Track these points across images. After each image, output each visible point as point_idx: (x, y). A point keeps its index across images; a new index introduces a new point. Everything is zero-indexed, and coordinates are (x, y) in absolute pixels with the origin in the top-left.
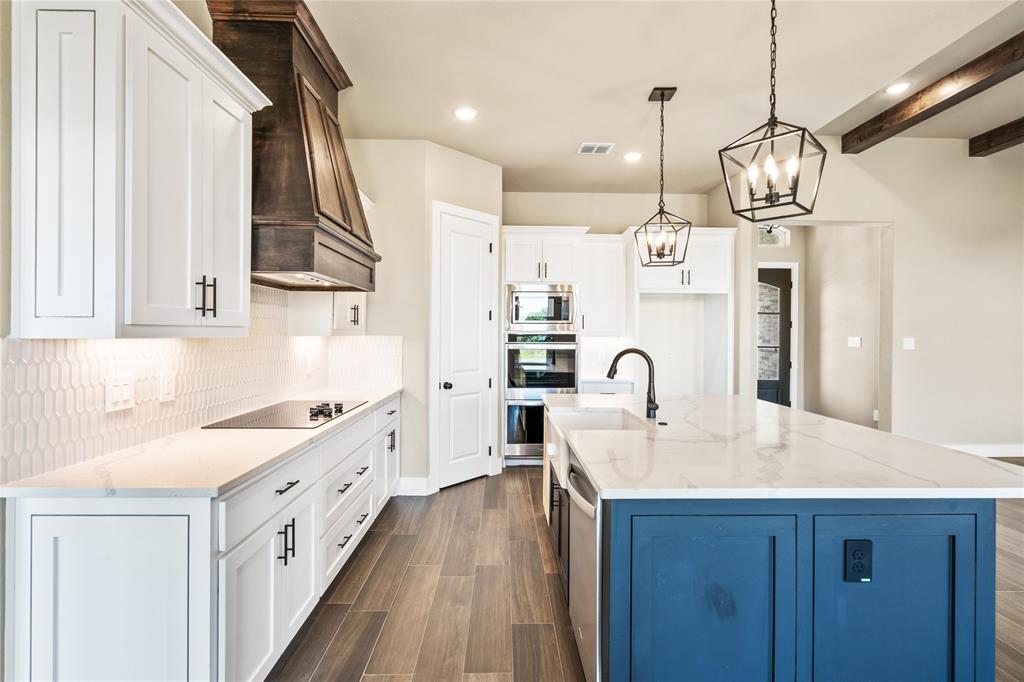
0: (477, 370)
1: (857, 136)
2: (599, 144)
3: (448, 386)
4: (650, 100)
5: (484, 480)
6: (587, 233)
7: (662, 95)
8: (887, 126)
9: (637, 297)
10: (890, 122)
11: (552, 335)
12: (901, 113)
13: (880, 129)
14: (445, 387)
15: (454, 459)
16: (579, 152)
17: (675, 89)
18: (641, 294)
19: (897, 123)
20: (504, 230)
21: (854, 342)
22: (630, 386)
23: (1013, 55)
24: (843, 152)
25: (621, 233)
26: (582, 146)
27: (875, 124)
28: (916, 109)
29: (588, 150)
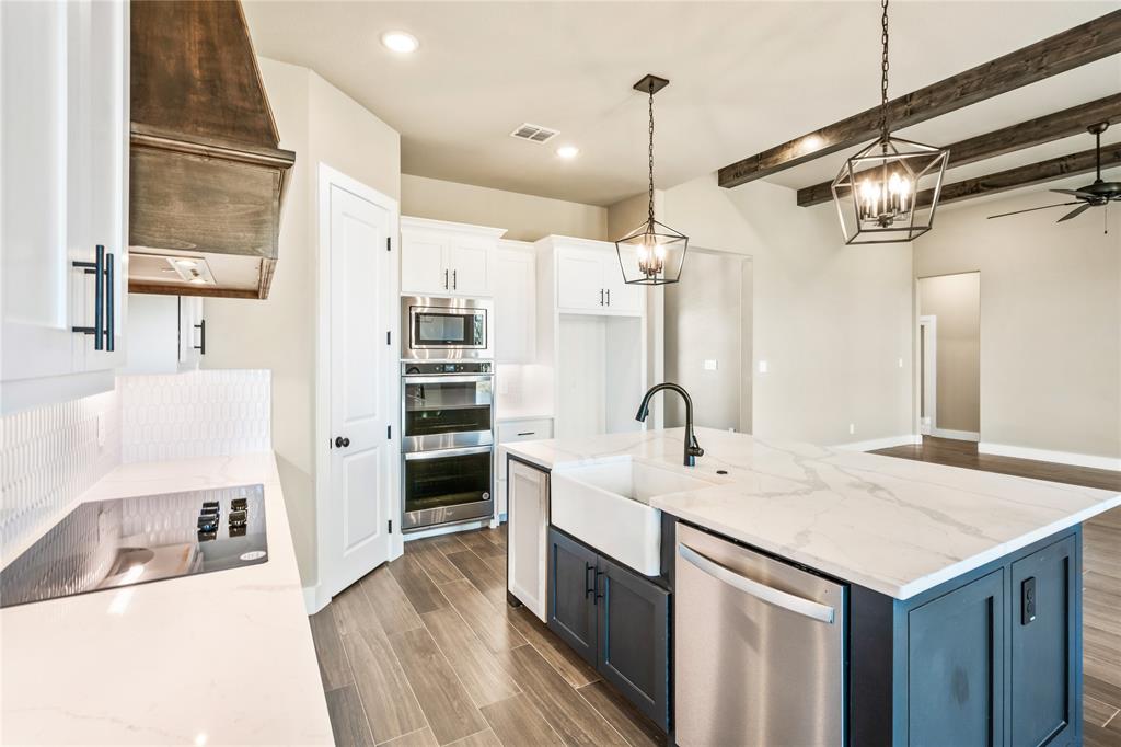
0: (374, 415)
1: (733, 172)
2: (542, 129)
3: (342, 442)
4: (635, 87)
5: (386, 569)
6: (504, 237)
7: (651, 85)
8: (762, 167)
9: (556, 317)
10: (766, 164)
11: (461, 365)
12: (775, 158)
13: (756, 169)
14: (338, 445)
15: (350, 546)
16: (513, 135)
17: (668, 82)
18: (560, 314)
19: (770, 165)
20: (402, 222)
21: (710, 365)
22: (548, 422)
23: (869, 125)
24: (720, 185)
25: (532, 241)
26: (522, 127)
27: (751, 163)
28: (788, 156)
29: (525, 133)
